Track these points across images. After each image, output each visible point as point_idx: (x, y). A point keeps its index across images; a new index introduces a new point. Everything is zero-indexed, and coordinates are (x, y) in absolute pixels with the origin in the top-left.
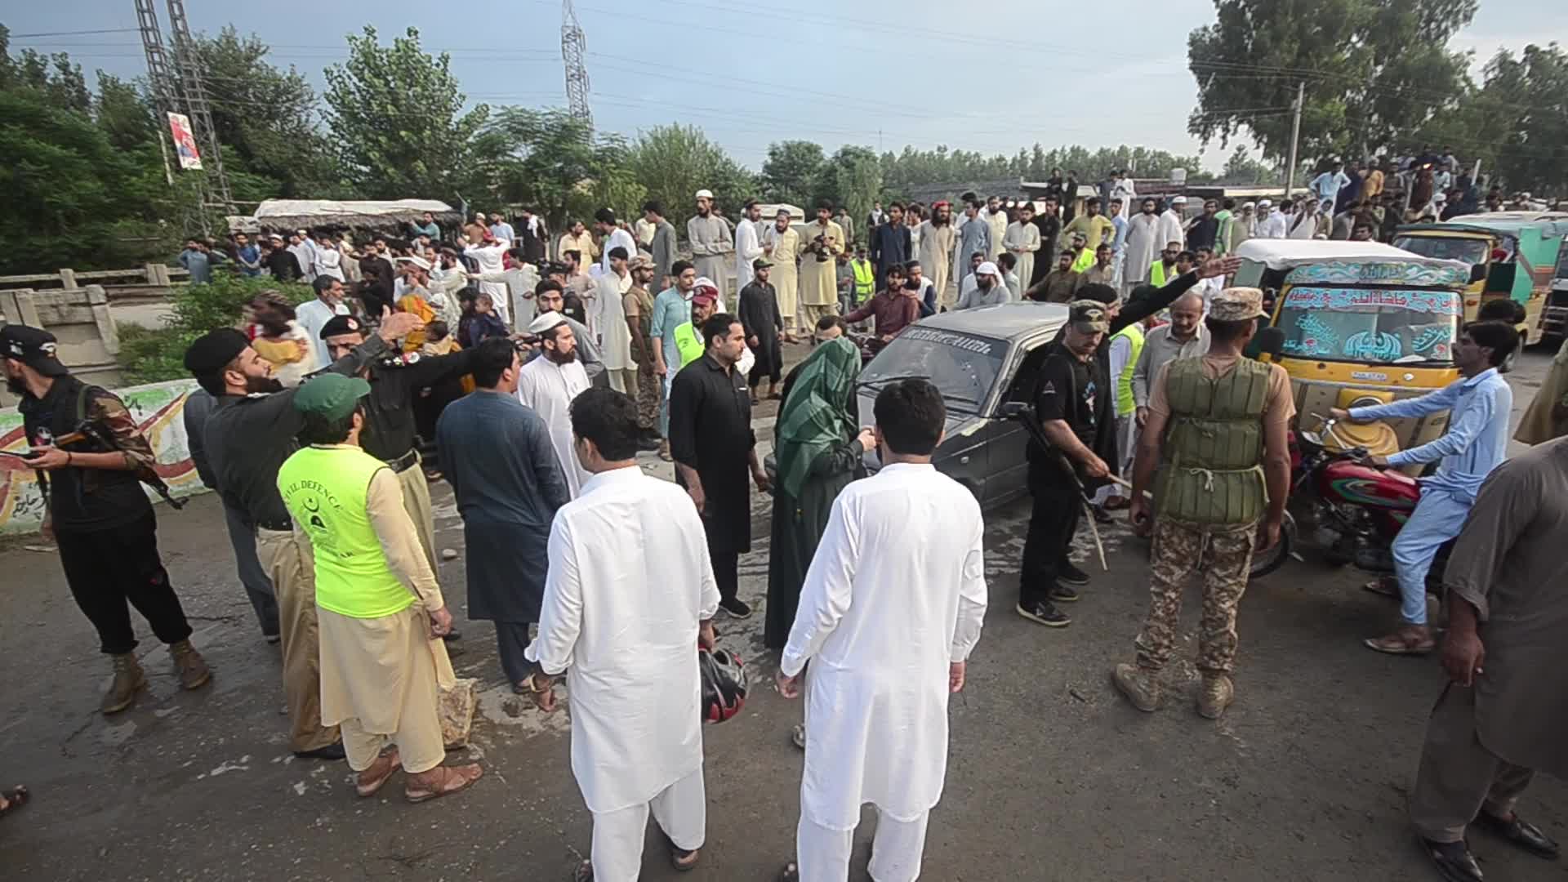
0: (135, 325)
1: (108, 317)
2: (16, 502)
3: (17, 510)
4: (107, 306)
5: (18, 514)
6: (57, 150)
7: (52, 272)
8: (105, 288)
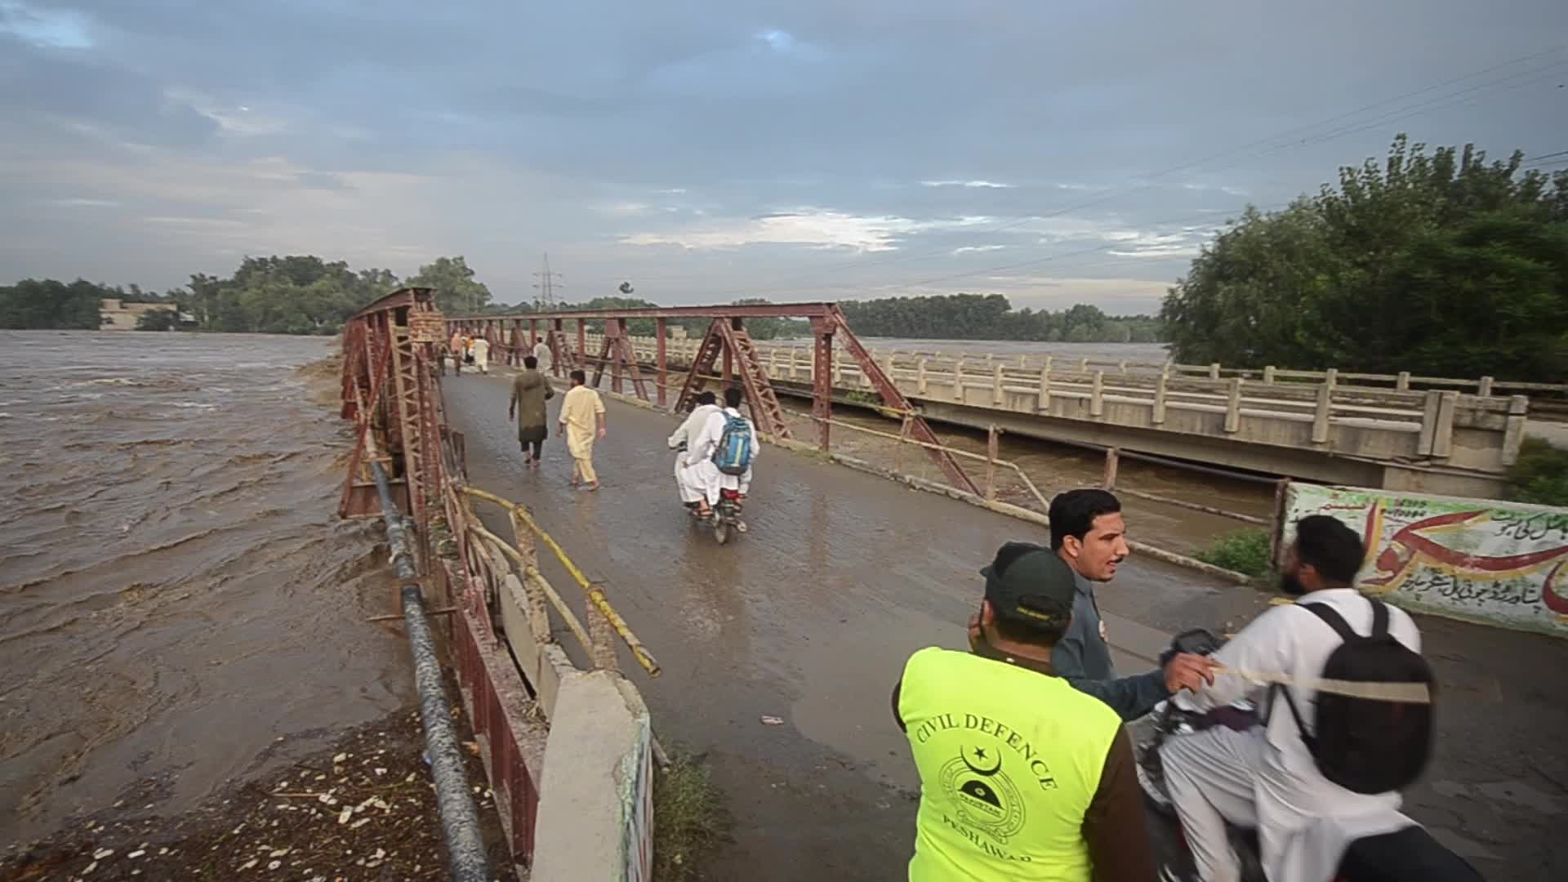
0: (1544, 440)
1: (1519, 429)
2: (1406, 578)
3: (1404, 586)
4: (1524, 418)
5: (1404, 589)
6: (1529, 264)
7: (1472, 379)
8: (1530, 400)
